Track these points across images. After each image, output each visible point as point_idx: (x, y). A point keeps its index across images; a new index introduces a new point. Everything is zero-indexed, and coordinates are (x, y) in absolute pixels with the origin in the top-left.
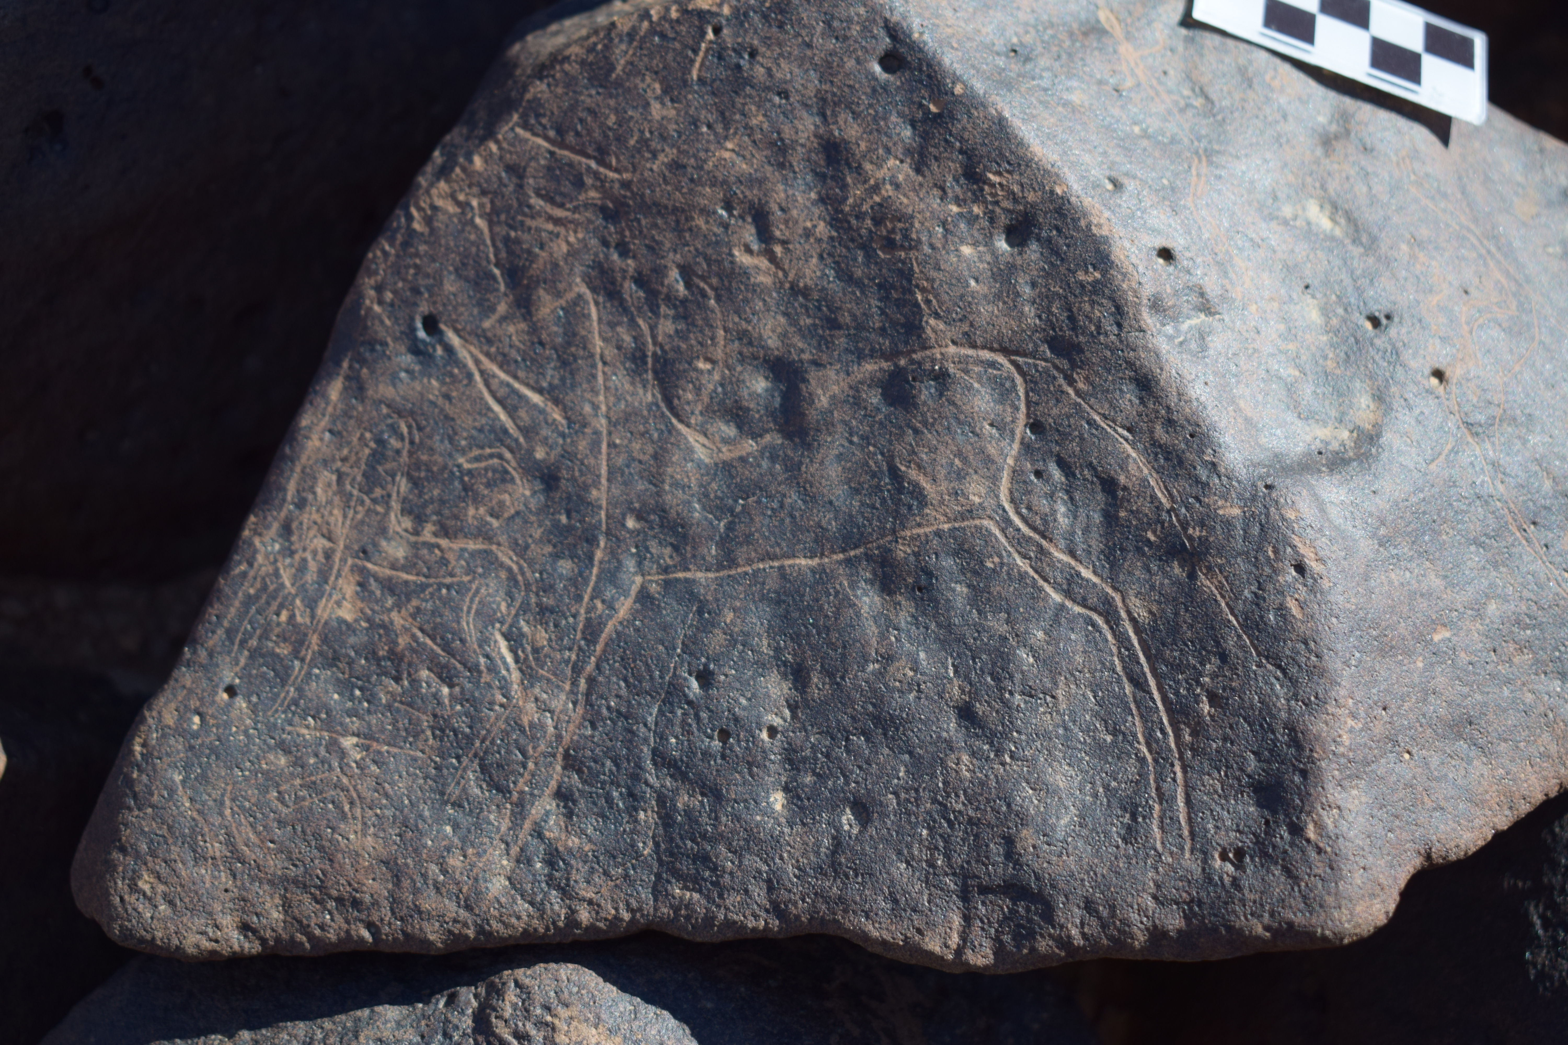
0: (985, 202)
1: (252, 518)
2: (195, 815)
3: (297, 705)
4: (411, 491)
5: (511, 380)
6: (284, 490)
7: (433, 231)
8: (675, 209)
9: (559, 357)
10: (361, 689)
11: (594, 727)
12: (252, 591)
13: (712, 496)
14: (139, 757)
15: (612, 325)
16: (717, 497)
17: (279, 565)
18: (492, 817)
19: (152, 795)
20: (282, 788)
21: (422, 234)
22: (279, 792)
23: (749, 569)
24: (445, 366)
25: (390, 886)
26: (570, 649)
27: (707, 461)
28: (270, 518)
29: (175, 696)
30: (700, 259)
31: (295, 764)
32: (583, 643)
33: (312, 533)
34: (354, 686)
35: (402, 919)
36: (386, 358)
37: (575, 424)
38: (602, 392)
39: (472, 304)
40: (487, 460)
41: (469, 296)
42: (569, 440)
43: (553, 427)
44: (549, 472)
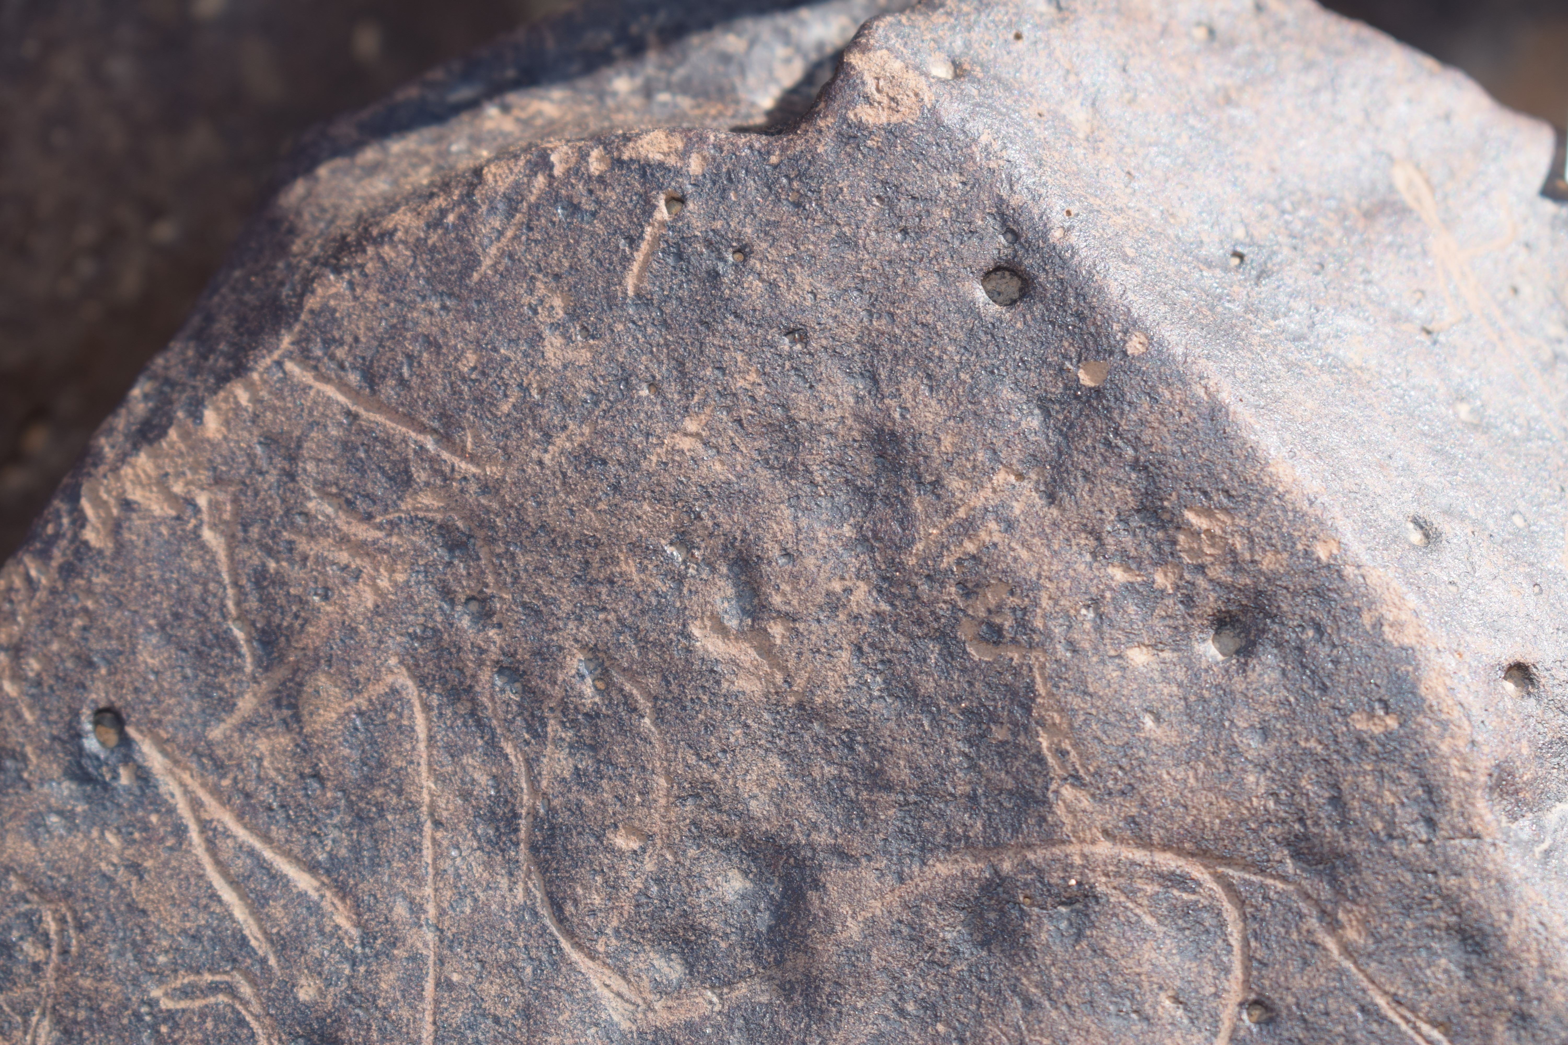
0: (1179, 565)
5: (258, 845)
7: (120, 548)
8: (583, 542)
9: (351, 804)
15: (454, 752)
21: (100, 552)
24: (132, 809)
27: (625, 1025)
30: (626, 638)
36: (22, 784)
37: (375, 938)
38: (430, 878)
39: (189, 692)
40: (206, 996)
41: (185, 678)
42: (362, 969)
43: (334, 941)
44: (321, 1028)
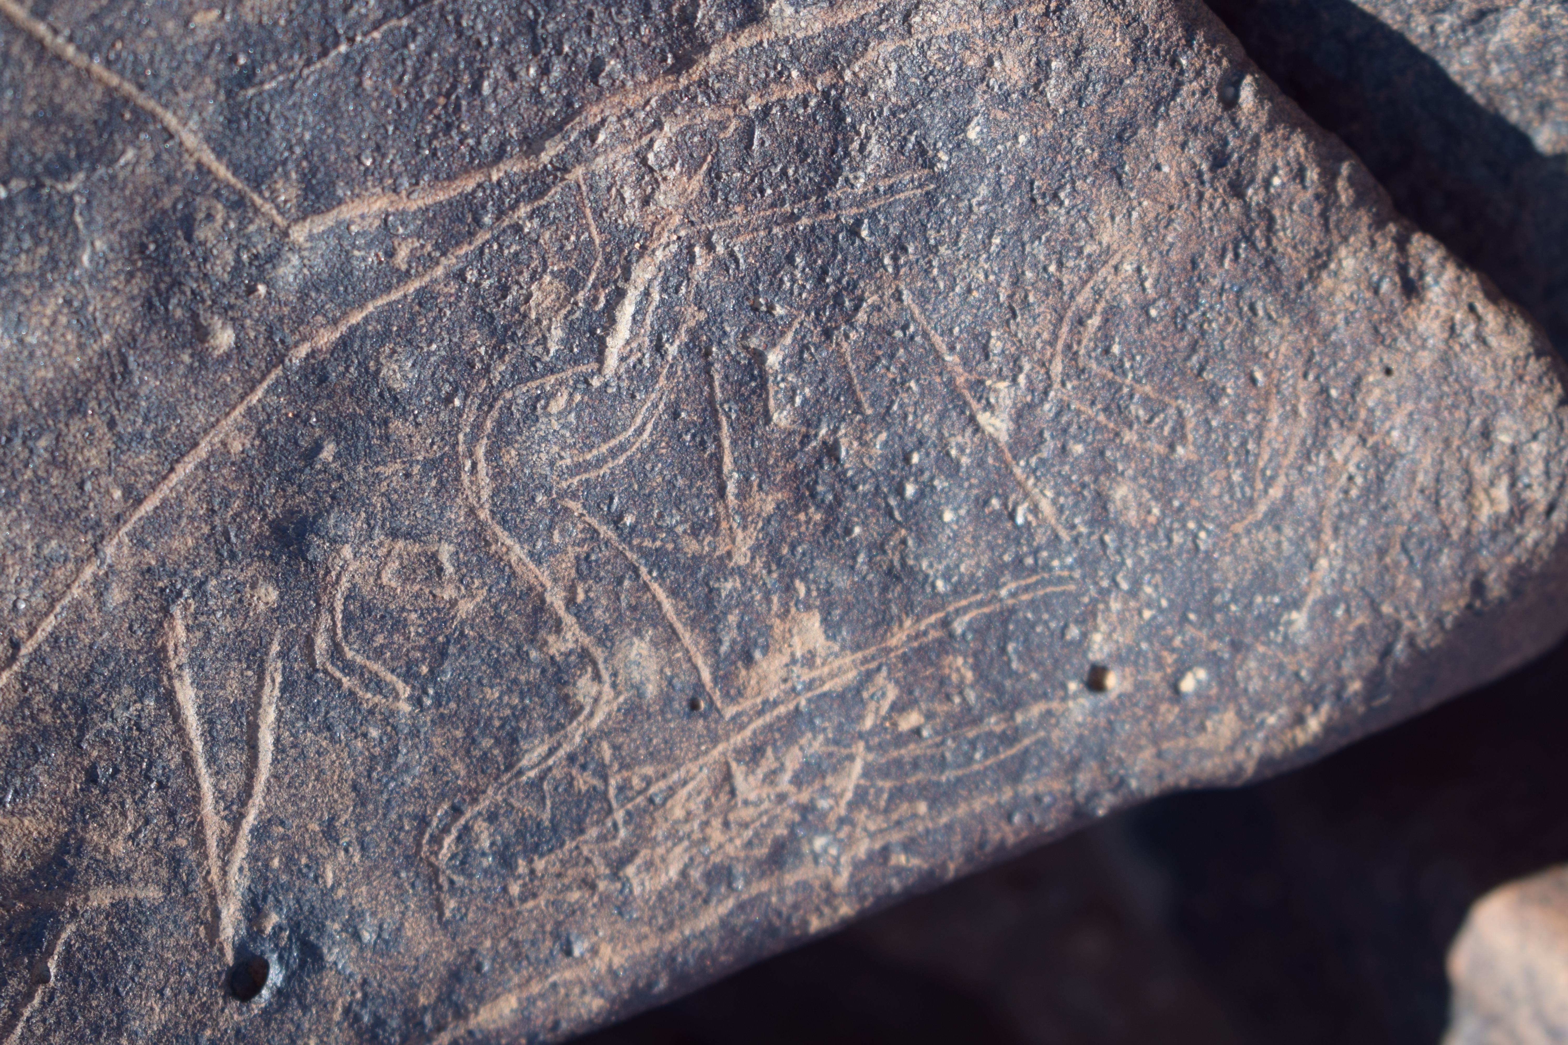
1: (815, 924)
2: (1327, 536)
3: (1019, 560)
4: (530, 735)
5: (201, 762)
6: (724, 923)
9: (82, 730)
10: (900, 491)
11: (596, 68)
12: (922, 808)
13: (43, 250)
14: (1325, 709)
16: (38, 241)
17: (842, 811)
18: (890, 83)
19: (1361, 629)
20: (1161, 449)
22: (1172, 447)
23: (97, 65)
24: (286, 888)
25: (1143, 132)
26: (517, 228)
28: (790, 899)
29: (1185, 754)
31: (1109, 469)
32: (487, 219)
33: (746, 814)
34: (907, 506)
35: (1174, 62)
36: (369, 990)
37: (162, 590)
38: (65, 601)
39: (145, 950)
40: (363, 667)
41: (138, 968)
42: (198, 573)
43: (202, 619)
44: (281, 552)
